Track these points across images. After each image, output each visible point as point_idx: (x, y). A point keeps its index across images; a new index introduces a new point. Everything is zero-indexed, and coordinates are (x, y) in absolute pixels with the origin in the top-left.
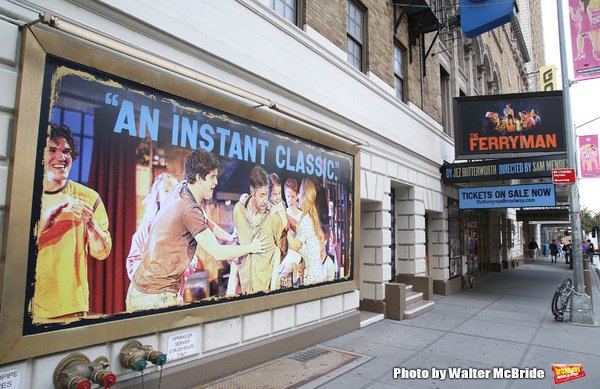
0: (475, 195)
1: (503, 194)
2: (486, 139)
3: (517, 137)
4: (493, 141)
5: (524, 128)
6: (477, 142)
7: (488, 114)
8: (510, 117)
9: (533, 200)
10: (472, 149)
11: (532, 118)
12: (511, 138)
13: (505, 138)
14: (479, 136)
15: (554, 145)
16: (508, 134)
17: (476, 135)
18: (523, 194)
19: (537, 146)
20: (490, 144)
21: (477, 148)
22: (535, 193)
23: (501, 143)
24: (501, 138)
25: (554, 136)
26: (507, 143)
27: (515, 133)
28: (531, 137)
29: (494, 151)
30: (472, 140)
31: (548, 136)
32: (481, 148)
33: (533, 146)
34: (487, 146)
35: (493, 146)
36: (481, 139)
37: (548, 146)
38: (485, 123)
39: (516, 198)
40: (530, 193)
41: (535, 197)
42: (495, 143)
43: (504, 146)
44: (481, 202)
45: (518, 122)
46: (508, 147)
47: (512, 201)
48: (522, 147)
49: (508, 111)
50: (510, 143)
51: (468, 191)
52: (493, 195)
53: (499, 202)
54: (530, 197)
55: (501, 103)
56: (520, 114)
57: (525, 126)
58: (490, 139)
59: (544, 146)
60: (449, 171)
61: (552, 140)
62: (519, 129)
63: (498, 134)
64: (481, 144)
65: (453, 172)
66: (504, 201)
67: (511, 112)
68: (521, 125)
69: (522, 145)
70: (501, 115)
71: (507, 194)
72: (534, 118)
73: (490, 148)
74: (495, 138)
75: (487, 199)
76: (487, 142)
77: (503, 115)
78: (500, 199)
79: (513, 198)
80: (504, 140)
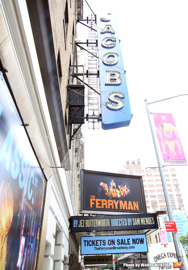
0: (93, 243)
1: (113, 242)
2: (100, 200)
3: (118, 201)
4: (104, 202)
5: (122, 196)
6: (95, 202)
7: (101, 184)
8: (114, 187)
9: (133, 247)
10: (91, 206)
11: (125, 190)
12: (114, 201)
13: (111, 201)
14: (96, 198)
15: (138, 209)
16: (113, 199)
17: (94, 197)
18: (126, 242)
19: (129, 209)
20: (103, 204)
21: (94, 206)
22: (134, 241)
23: (109, 204)
24: (109, 201)
25: (137, 202)
26: (112, 204)
27: (117, 199)
28: (125, 202)
29: (104, 209)
30: (91, 200)
31: (134, 202)
32: (97, 207)
33: (127, 209)
34: (100, 205)
35: (105, 206)
36: (97, 200)
37: (135, 209)
38: (100, 189)
39: (123, 246)
40: (131, 241)
41: (134, 245)
42: (106, 204)
43: (111, 206)
44: (98, 249)
45: (118, 191)
46: (113, 208)
47: (120, 248)
48: (121, 208)
49: (113, 184)
50: (114, 205)
51: (88, 239)
52: (107, 242)
53: (111, 248)
54: (132, 245)
55: (108, 178)
56: (119, 187)
57: (122, 194)
58: (103, 200)
59: (132, 209)
60: (75, 222)
61: (136, 206)
62: (119, 196)
63: (107, 198)
64: (97, 204)
65: (79, 223)
66: (114, 248)
67: (114, 184)
68: (120, 194)
69: (121, 207)
70: (109, 185)
71: (116, 242)
72: (127, 190)
73: (103, 207)
74: (105, 200)
75: (102, 246)
76: (100, 202)
77: (110, 186)
78: (111, 246)
79: (120, 246)
80: (111, 203)
